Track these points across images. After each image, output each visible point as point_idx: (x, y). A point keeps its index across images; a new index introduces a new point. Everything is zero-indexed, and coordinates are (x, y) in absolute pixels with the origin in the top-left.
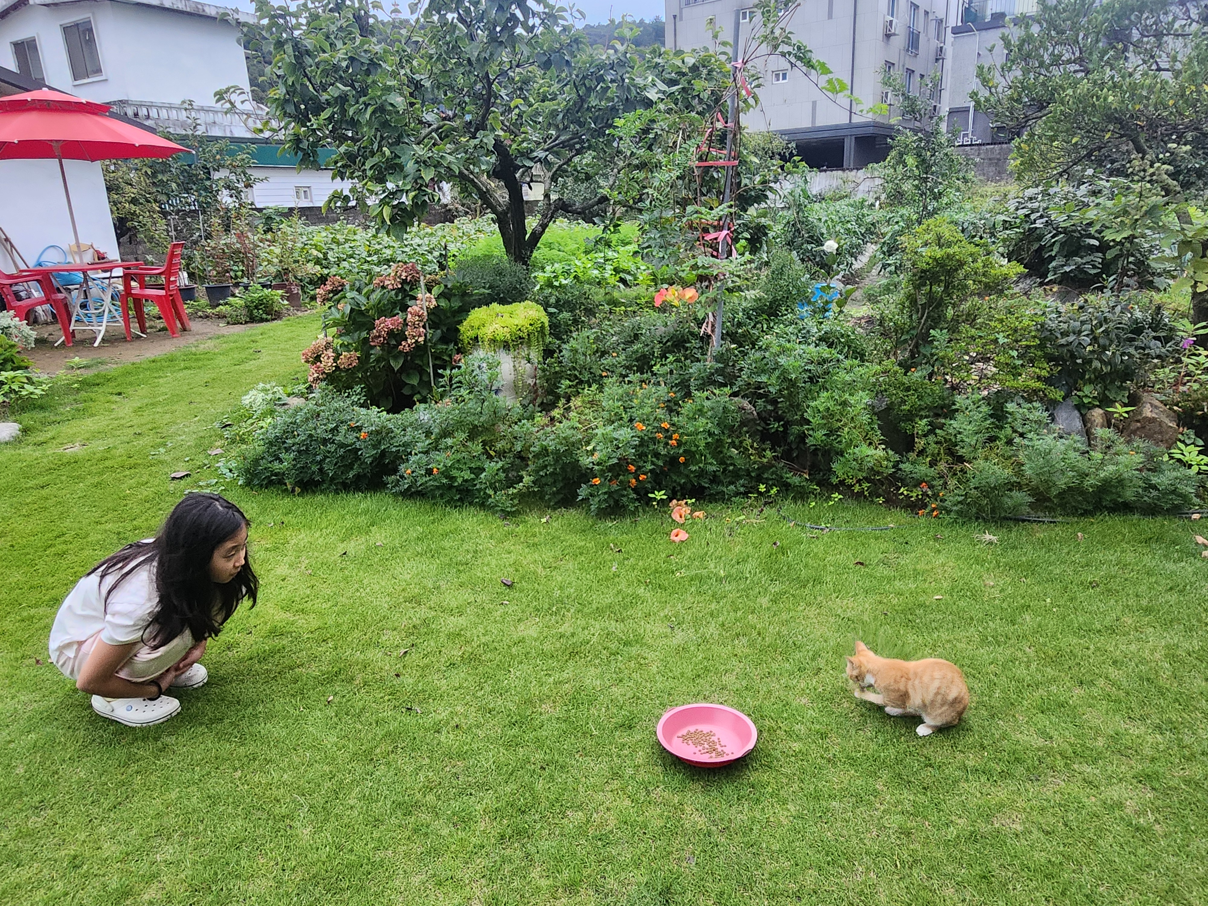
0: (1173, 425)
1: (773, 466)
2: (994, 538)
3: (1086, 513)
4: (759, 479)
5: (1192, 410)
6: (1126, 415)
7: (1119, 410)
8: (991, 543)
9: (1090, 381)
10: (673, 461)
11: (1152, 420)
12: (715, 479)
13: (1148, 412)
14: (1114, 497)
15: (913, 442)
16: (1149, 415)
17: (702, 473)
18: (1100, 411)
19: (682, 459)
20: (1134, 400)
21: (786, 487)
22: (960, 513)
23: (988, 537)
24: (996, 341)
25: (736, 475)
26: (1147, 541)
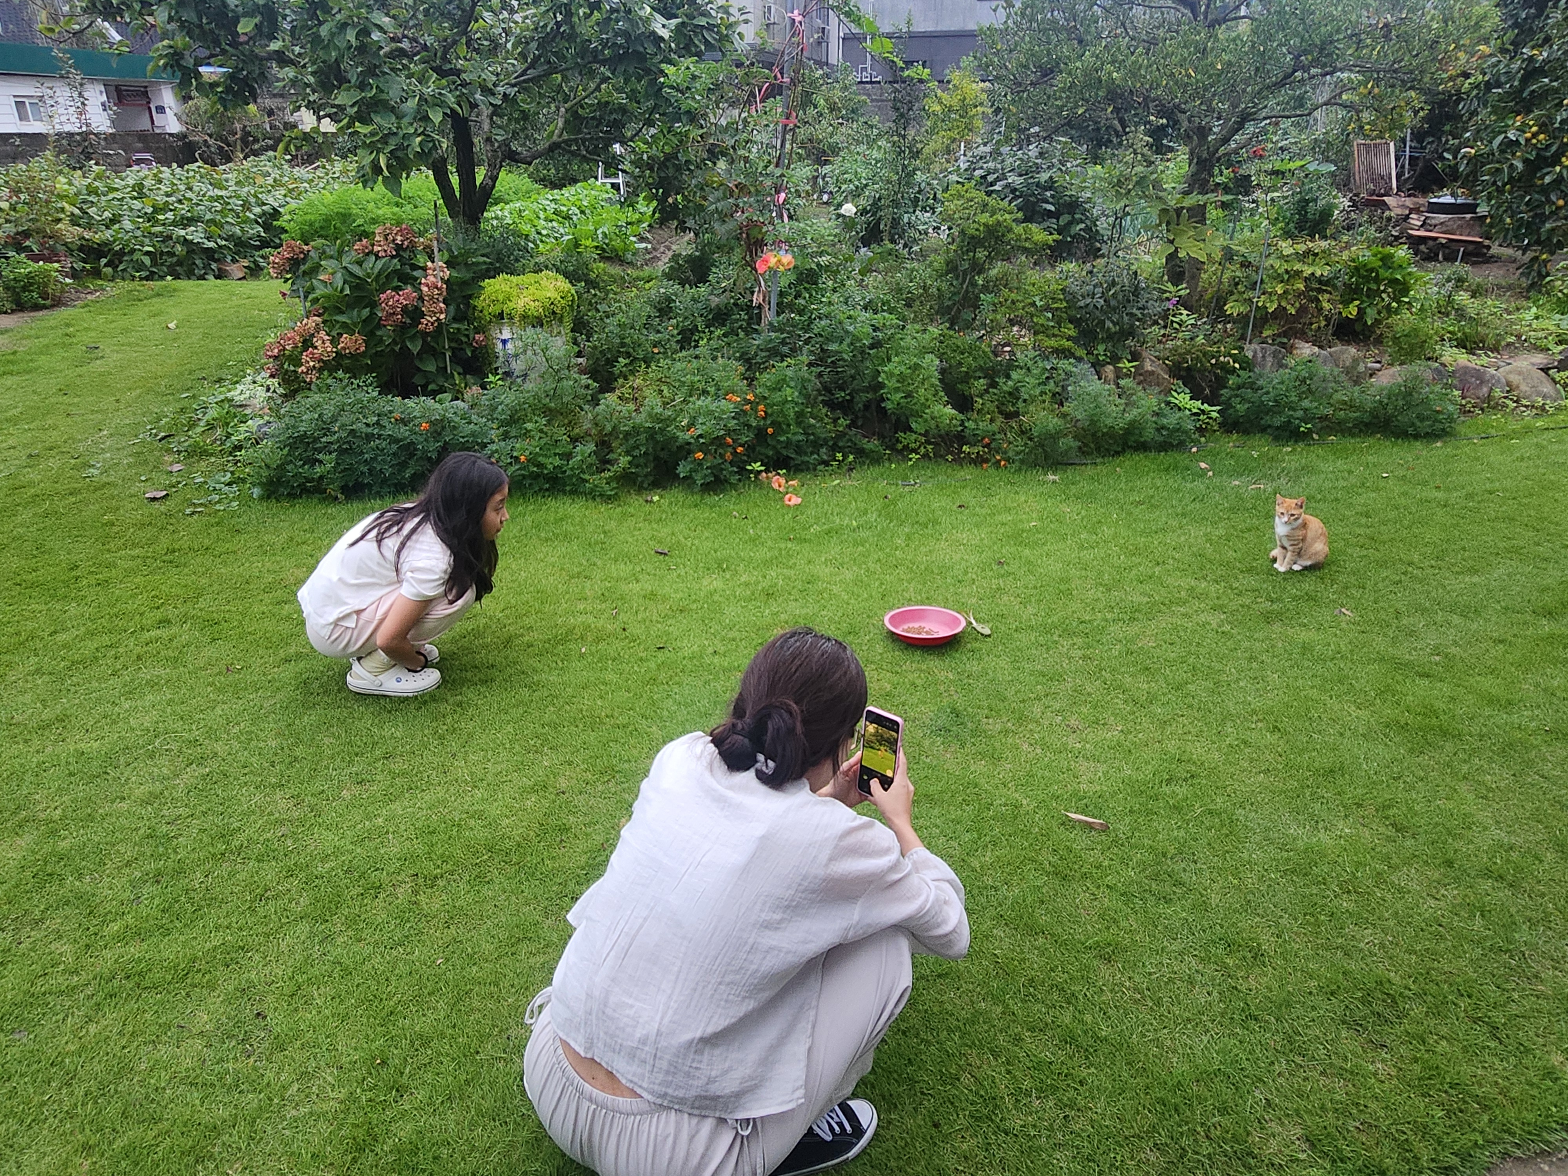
0: (1167, 377)
1: (846, 434)
2: (1056, 478)
3: (1117, 453)
4: (835, 448)
5: (1179, 363)
6: (1133, 370)
7: (1125, 365)
8: (1054, 482)
9: (1103, 341)
10: (761, 433)
11: (1152, 373)
12: (799, 450)
13: (1148, 366)
14: (1136, 437)
15: (972, 402)
16: (1149, 368)
17: (789, 442)
18: (1111, 367)
19: (770, 430)
20: (1135, 357)
21: (861, 453)
22: (1022, 461)
23: (1051, 477)
24: (1033, 304)
25: (816, 445)
26: (1167, 470)
